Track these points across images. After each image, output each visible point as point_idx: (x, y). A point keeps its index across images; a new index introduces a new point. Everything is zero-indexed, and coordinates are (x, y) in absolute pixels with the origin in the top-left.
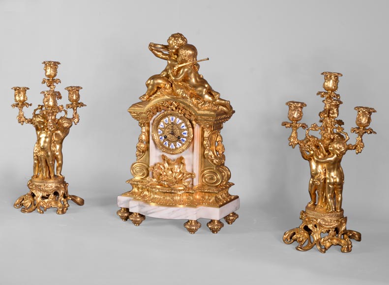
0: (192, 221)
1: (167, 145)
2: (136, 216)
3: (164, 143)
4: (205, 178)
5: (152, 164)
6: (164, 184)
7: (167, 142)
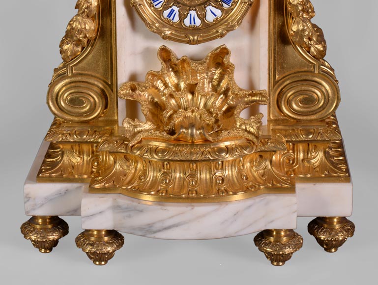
0: (278, 231)
1: (177, 19)
2: (99, 237)
3: (166, 13)
4: (289, 103)
5: (123, 77)
6: (192, 135)
7: (176, 9)
